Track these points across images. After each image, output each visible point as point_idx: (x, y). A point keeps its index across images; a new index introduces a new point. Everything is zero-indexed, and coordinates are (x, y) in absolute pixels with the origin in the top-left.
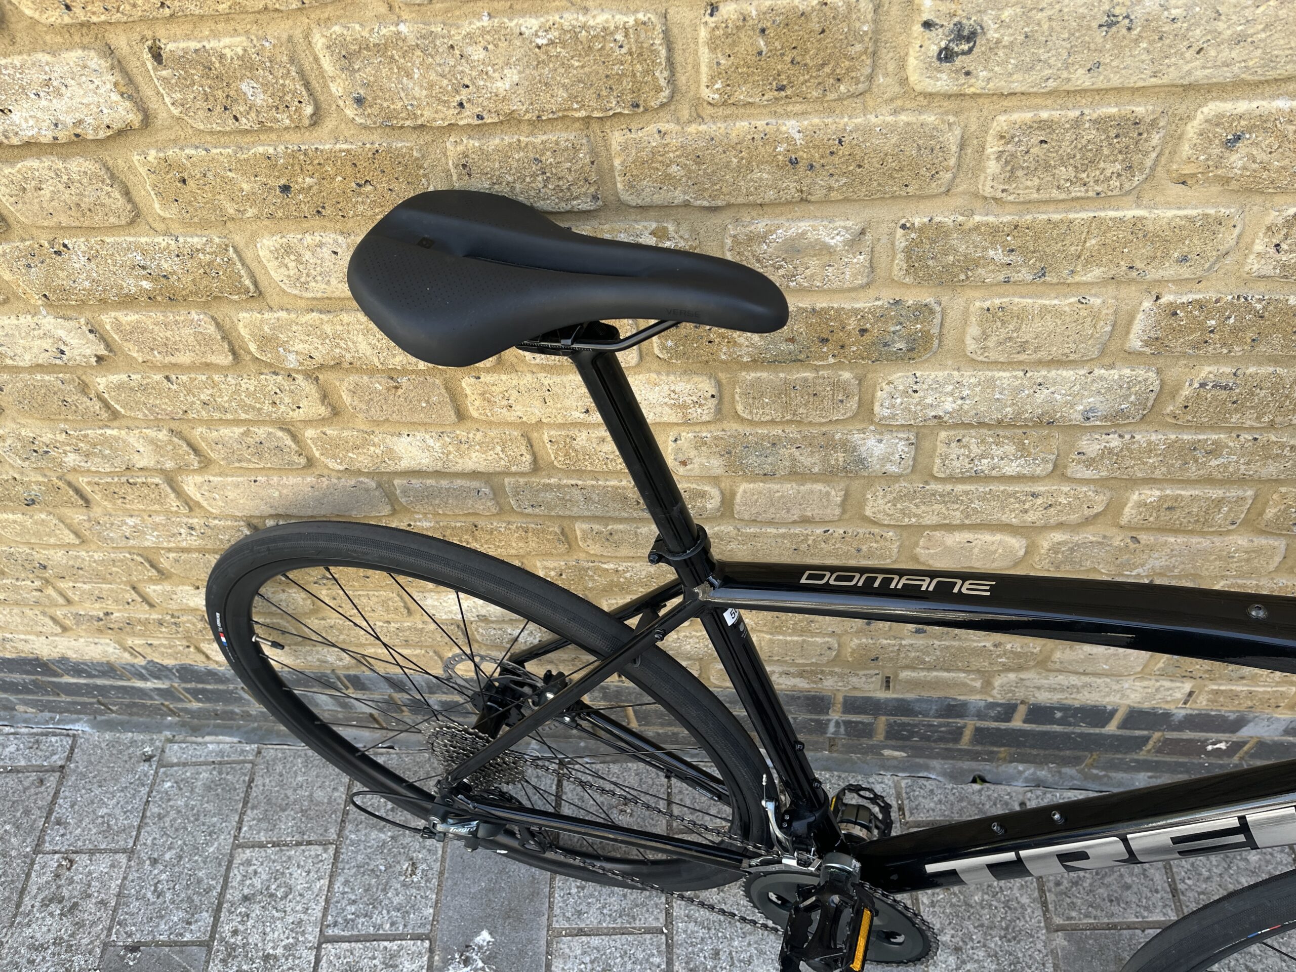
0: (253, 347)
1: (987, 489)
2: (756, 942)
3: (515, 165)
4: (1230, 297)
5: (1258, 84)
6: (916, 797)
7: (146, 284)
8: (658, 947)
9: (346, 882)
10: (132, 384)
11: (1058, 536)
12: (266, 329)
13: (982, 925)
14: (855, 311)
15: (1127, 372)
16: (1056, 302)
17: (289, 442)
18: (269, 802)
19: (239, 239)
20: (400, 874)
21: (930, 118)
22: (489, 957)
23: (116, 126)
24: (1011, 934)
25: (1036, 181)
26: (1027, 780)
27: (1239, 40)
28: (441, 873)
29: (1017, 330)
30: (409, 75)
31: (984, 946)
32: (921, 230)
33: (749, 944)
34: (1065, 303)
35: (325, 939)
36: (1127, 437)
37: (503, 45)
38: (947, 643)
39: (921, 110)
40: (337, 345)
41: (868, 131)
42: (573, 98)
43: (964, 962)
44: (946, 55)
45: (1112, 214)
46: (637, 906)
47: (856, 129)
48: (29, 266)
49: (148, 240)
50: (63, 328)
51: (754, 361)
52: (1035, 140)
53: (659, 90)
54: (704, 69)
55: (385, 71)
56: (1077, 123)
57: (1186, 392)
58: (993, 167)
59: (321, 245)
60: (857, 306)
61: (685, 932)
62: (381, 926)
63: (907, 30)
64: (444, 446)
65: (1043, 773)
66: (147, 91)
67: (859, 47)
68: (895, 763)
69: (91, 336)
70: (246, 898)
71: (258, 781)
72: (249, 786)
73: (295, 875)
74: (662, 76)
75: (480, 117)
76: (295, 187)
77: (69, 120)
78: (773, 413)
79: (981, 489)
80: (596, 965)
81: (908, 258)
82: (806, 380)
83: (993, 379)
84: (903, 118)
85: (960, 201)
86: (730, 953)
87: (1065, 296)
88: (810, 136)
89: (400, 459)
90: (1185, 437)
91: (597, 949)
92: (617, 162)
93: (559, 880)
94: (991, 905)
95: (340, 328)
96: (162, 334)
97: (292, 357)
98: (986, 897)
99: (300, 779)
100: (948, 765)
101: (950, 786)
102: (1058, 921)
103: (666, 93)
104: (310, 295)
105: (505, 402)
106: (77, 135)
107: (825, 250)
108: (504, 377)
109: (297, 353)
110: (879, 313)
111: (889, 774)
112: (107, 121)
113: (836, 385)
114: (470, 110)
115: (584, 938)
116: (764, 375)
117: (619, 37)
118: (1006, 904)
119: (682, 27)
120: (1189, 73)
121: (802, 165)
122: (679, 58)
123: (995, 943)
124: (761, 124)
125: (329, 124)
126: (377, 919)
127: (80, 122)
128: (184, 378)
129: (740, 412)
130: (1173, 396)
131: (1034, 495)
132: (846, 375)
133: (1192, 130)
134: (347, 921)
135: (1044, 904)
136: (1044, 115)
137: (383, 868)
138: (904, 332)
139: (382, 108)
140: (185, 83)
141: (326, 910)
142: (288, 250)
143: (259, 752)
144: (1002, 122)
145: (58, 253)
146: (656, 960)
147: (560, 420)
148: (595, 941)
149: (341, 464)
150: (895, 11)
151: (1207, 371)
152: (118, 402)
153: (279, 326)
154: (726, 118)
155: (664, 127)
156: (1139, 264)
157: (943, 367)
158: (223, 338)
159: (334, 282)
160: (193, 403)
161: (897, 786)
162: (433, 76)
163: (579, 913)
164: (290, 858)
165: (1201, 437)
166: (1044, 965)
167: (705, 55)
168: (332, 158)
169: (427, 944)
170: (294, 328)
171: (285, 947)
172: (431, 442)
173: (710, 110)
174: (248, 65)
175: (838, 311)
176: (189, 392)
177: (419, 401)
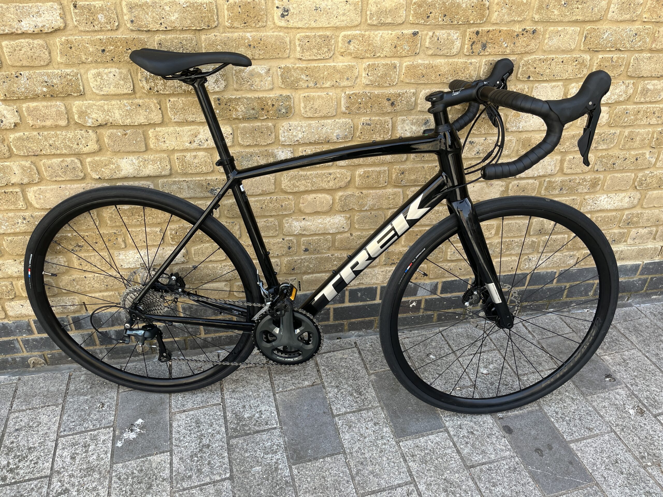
0: (76, 117)
2: (260, 400)
3: (174, 44)
4: (362, 92)
5: (351, 27)
7: (45, 89)
8: (219, 409)
9: (69, 416)
10: (25, 137)
11: (340, 194)
12: (84, 108)
13: (345, 378)
14: (270, 98)
15: (344, 120)
16: (321, 94)
17: (79, 165)
18: (26, 395)
19: (82, 71)
20: (96, 408)
21: (281, 34)
22: (142, 427)
23: (55, 28)
24: (355, 378)
25: (309, 53)
26: (356, 336)
27: (344, 14)
28: (117, 405)
29: (313, 104)
30: (148, 14)
31: (347, 384)
32: (284, 69)
33: (257, 401)
34: (323, 94)
35: (58, 436)
37: (175, 6)
38: (316, 256)
39: (280, 31)
40: (108, 115)
41: (267, 36)
42: (192, 23)
44: (283, 16)
45: (328, 64)
46: (209, 398)
47: (264, 36)
48: (4, 82)
49: (51, 71)
50: (7, 110)
51: (243, 118)
52: (306, 41)
53: (214, 22)
54: (226, 17)
55: (141, 13)
56: (315, 36)
57: (360, 127)
58: (298, 49)
59: (110, 72)
60: (271, 96)
61: (230, 402)
62: (88, 427)
63: (273, 9)
64: (139, 163)
65: (361, 333)
66: (68, 17)
67: (263, 12)
69: (16, 113)
70: (17, 430)
71: (20, 389)
72: (15, 391)
73: (42, 418)
74: (215, 17)
75: (166, 28)
76: (107, 50)
77: (40, 25)
78: (250, 142)
80: (192, 420)
81: (282, 78)
82: (259, 126)
83: (310, 124)
84: (275, 33)
85: (292, 61)
86: (250, 405)
87: (323, 92)
88: (253, 37)
89: (122, 170)
91: (193, 415)
92: (203, 45)
93: (173, 396)
94: (348, 372)
95: (110, 107)
96: (44, 111)
97: (90, 121)
99: (41, 385)
102: (371, 372)
103: (217, 23)
104: (102, 93)
105: (163, 140)
106: (41, 31)
107: (260, 75)
108: (164, 129)
109: (93, 118)
110: (277, 98)
112: (53, 26)
113: (268, 128)
114: (164, 25)
115: (186, 413)
116: (246, 125)
117: (205, 6)
118: (353, 371)
119: (220, 5)
120: (336, 23)
121: (252, 47)
122: (219, 14)
123: (350, 382)
124: (241, 34)
125: (121, 30)
126: (86, 425)
127: (44, 26)
128: (46, 133)
129: (240, 142)
130: (357, 129)
131: (330, 174)
132: (270, 124)
133: (340, 39)
134: (71, 429)
135: (366, 368)
136: (307, 34)
137: (87, 408)
138: (284, 105)
139: (138, 24)
140: (81, 14)
141: (59, 427)
142: (99, 74)
143: (20, 379)
144: (298, 36)
145: (17, 77)
146: (219, 413)
147: (181, 148)
148: (191, 413)
149: (98, 175)
150: (270, 4)
151: (364, 119)
152: (15, 146)
153: (88, 107)
154: (232, 32)
155: (216, 34)
156: (338, 81)
157: (296, 120)
158: (66, 113)
159: (112, 87)
160: (46, 145)
162: (154, 14)
163: (184, 405)
164: (39, 412)
166: (368, 385)
167: (226, 12)
168: (120, 40)
169: (112, 429)
170: (94, 107)
171: (39, 443)
172: (134, 161)
173: (228, 30)
174: (102, 9)
175: (266, 97)
176: (46, 140)
177: (133, 140)
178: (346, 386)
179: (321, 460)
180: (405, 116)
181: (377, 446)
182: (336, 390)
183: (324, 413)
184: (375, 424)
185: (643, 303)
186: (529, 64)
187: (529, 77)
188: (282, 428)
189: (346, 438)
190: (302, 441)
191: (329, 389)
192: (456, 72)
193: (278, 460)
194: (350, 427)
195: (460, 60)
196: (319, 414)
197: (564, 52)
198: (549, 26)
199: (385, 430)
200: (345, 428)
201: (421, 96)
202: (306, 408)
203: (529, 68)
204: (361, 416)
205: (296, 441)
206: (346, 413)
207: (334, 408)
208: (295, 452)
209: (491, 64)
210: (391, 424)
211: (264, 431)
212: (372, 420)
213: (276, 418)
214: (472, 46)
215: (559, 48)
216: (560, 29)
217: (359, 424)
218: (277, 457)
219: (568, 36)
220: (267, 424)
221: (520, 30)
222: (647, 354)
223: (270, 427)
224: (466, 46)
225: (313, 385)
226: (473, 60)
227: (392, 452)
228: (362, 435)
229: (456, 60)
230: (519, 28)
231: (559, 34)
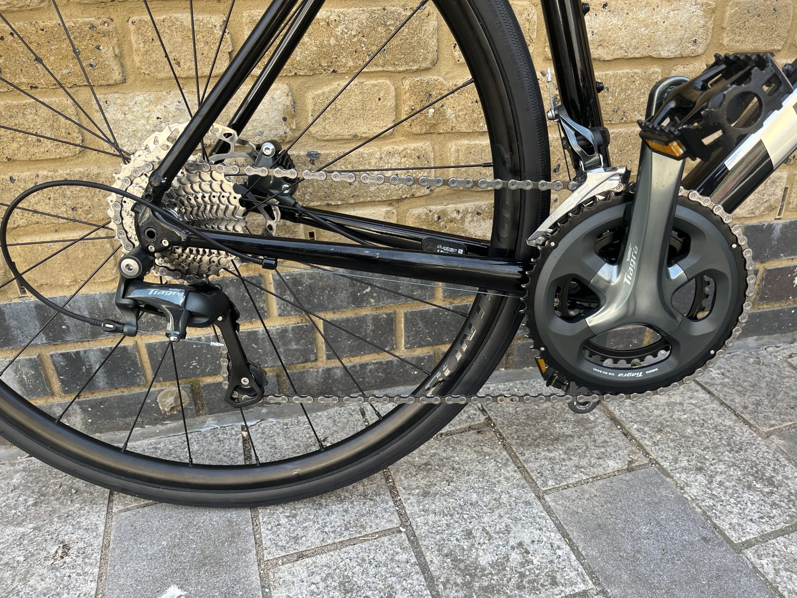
2: (507, 513)
8: (401, 545)
13: (707, 448)
20: (46, 559)
24: (735, 447)
28: (105, 547)
33: (500, 516)
43: (712, 477)
46: (363, 515)
61: (426, 524)
80: (330, 581)
86: (484, 529)
91: (328, 566)
93: (263, 514)
94: (704, 433)
102: (764, 429)
115: (307, 560)
118: (716, 429)
123: (727, 456)
135: (746, 422)
137: (22, 559)
146: (403, 557)
148: (322, 559)
163: (296, 539)
166: (778, 460)
178: (722, 467)
182: (701, 478)
183: (706, 539)
188: (604, 592)
191: (680, 477)
196: (691, 544)
202: (645, 529)
206: (767, 536)
207: (723, 525)
213: (575, 563)
225: (631, 470)
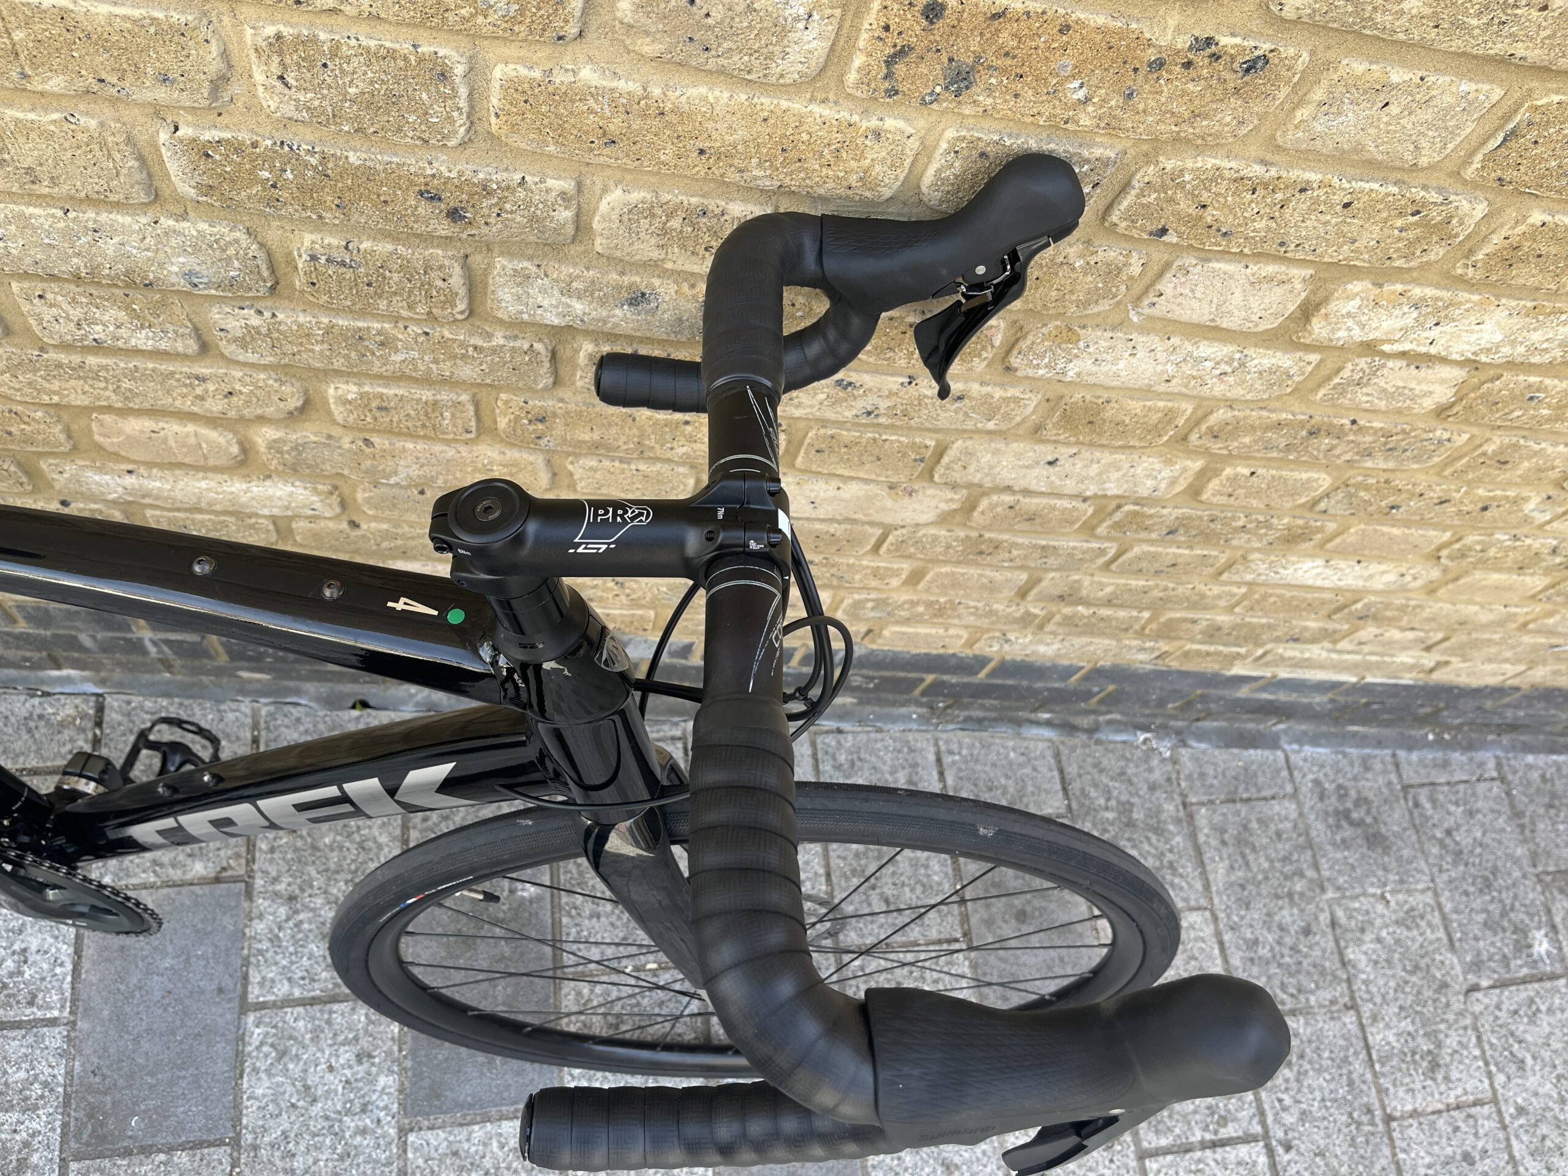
1: (131, 365)
4: (269, 143)
6: (276, 728)
11: (269, 432)
13: (327, 870)
16: (32, 116)
26: (418, 704)
31: (326, 892)
34: (46, 120)
36: (267, 314)
43: (297, 912)
57: (300, 263)
68: (258, 686)
79: (122, 365)
83: (24, 216)
87: (46, 110)
90: (341, 323)
98: (339, 838)
100: (324, 689)
101: (321, 713)
111: (247, 700)
118: (361, 847)
130: (292, 267)
156: (108, 77)
161: (255, 715)
165: (361, 324)
178: (319, 901)
179: (162, 1157)
180: (530, 258)
181: (338, 1136)
182: (283, 911)
183: (220, 990)
184: (359, 1058)
185: (1315, 741)
186: (1182, 186)
187: (1163, 231)
188: (74, 1023)
189: (259, 1092)
190: (121, 1082)
191: (261, 903)
192: (793, 155)
193: (33, 1135)
194: (282, 1054)
195: (816, 108)
196: (202, 992)
197: (1372, 167)
198: (1349, 53)
199: (382, 1080)
200: (266, 1056)
201: (603, 207)
202: (168, 962)
203: (1171, 200)
204: (329, 1022)
205: (104, 1077)
206: (288, 1002)
207: (255, 977)
208: (91, 1116)
209: (983, 155)
210: (408, 1063)
211: (17, 1025)
212: (356, 1039)
213: (67, 986)
214: (890, 61)
215: (1359, 148)
216: (1397, 76)
217: (312, 1049)
218: (34, 1125)
219: (1427, 115)
220: (31, 1003)
221: (1183, 42)
222: (1227, 937)
223: (39, 1014)
224: (859, 60)
225: (217, 880)
226: (890, 123)
227: (377, 1161)
228: (307, 1088)
229: (797, 106)
230: (1178, 30)
231: (1382, 98)
